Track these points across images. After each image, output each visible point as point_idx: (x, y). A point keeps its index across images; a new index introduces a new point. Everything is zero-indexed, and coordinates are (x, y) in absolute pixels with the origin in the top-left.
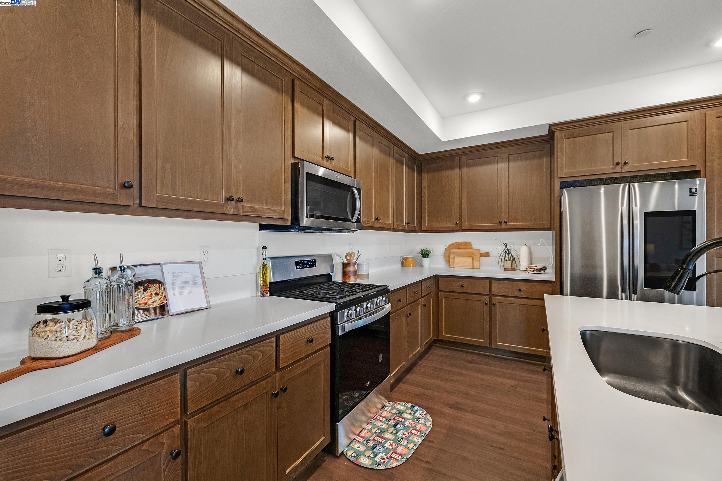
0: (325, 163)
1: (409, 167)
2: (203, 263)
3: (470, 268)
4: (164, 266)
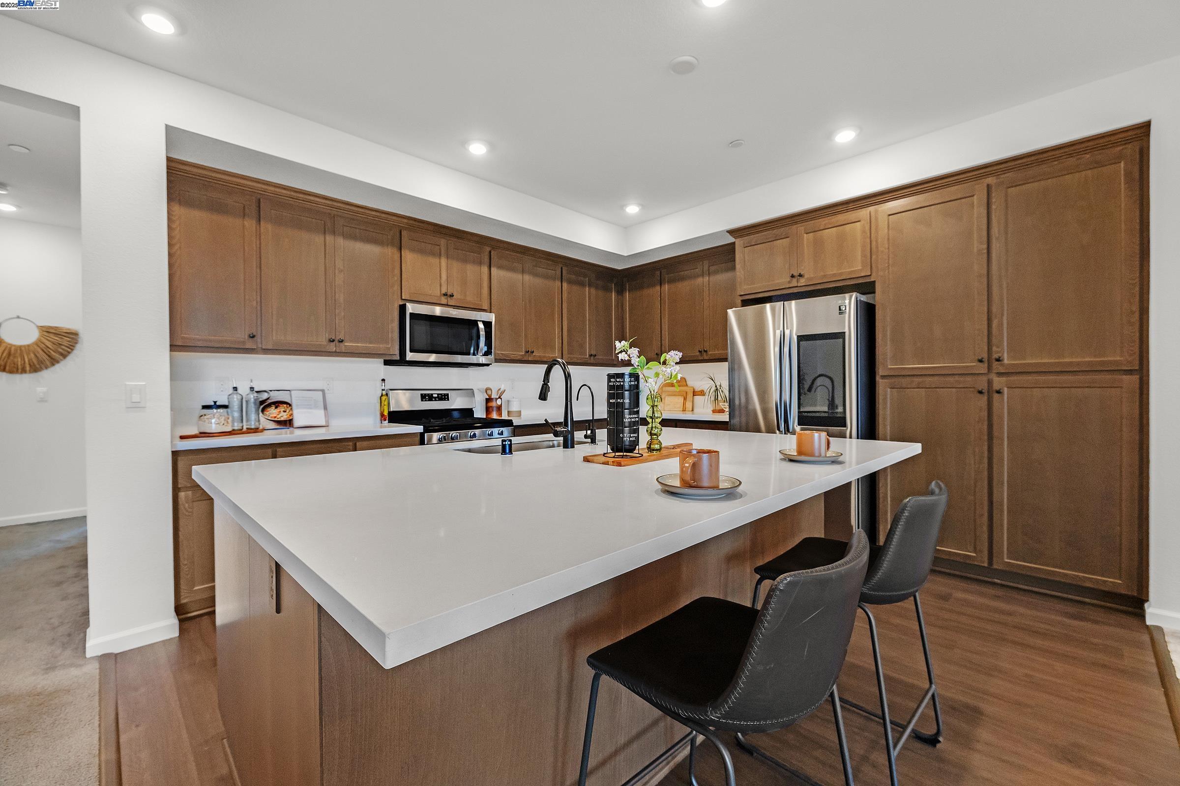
0: (444, 300)
1: (597, 288)
2: (326, 391)
3: (680, 410)
4: (292, 392)
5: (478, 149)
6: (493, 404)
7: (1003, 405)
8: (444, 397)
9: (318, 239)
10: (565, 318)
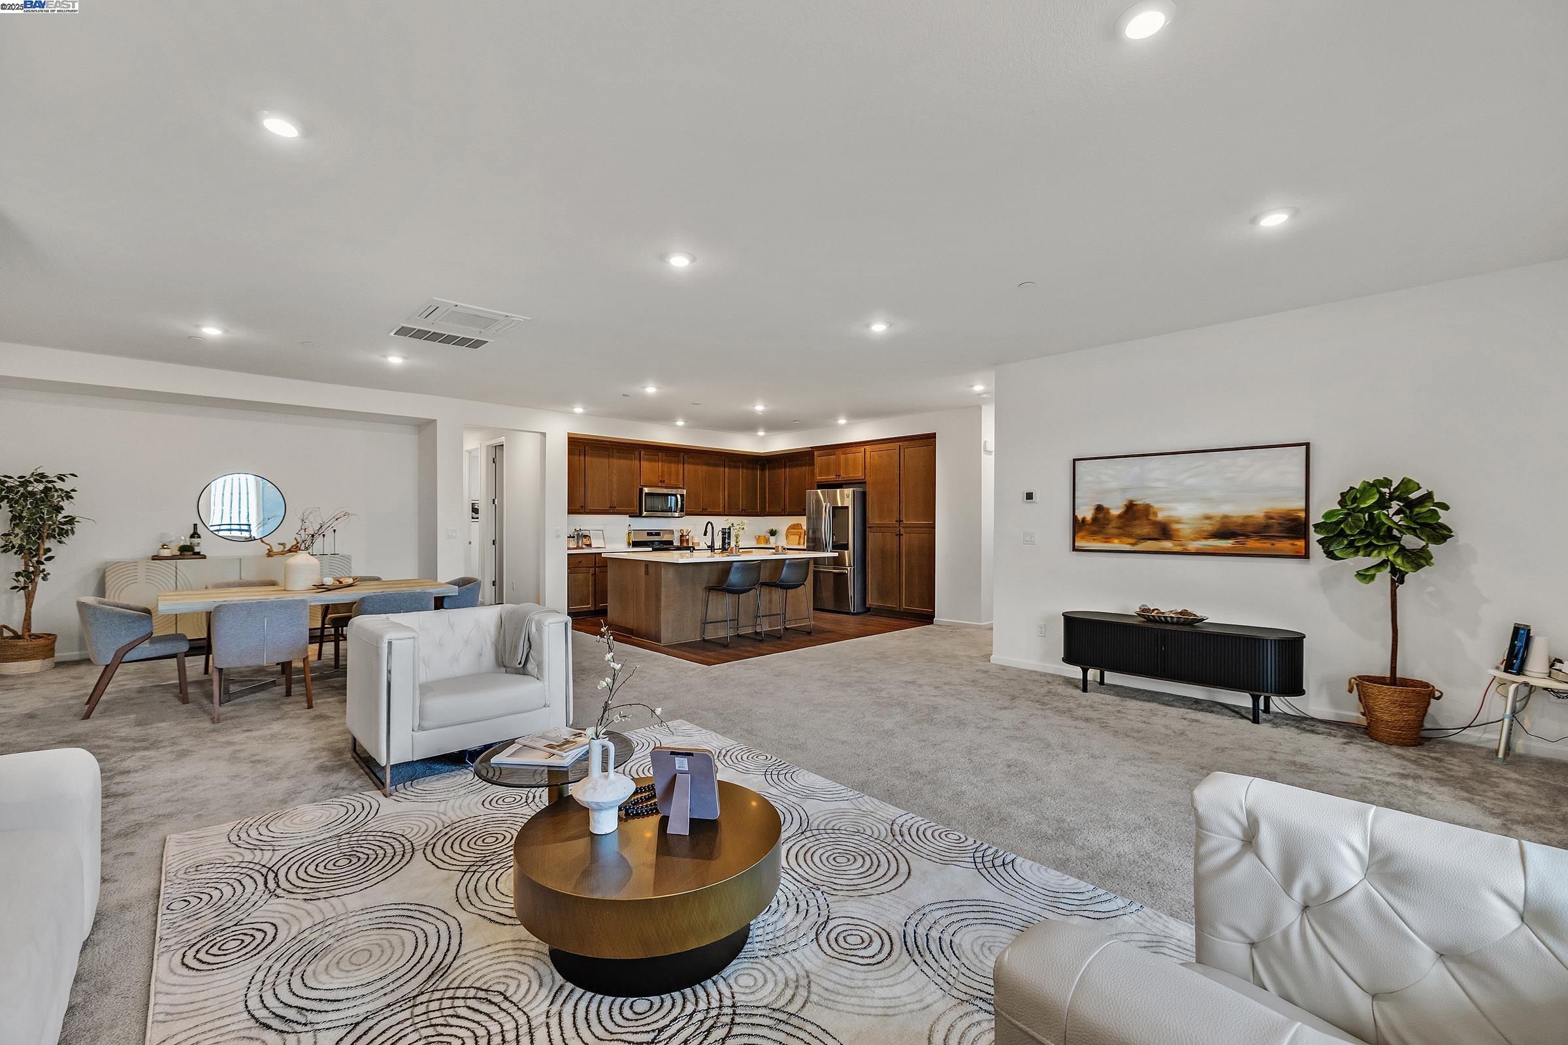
0: (660, 485)
1: (747, 469)
2: (606, 531)
5: (680, 423)
6: (684, 538)
7: (903, 538)
8: (658, 534)
9: (606, 460)
10: (726, 488)
